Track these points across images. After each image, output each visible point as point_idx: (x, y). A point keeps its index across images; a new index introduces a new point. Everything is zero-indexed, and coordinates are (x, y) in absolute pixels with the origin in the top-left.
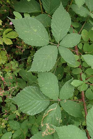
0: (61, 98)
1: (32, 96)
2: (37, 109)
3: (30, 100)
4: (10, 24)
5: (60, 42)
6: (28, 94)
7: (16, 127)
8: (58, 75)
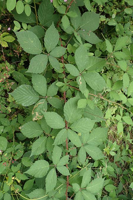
0: (48, 95)
1: (26, 92)
2: (29, 102)
3: (24, 96)
4: (8, 29)
5: (50, 52)
6: (23, 90)
7: (7, 124)
8: (47, 79)
